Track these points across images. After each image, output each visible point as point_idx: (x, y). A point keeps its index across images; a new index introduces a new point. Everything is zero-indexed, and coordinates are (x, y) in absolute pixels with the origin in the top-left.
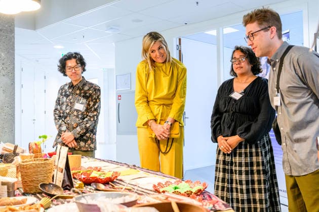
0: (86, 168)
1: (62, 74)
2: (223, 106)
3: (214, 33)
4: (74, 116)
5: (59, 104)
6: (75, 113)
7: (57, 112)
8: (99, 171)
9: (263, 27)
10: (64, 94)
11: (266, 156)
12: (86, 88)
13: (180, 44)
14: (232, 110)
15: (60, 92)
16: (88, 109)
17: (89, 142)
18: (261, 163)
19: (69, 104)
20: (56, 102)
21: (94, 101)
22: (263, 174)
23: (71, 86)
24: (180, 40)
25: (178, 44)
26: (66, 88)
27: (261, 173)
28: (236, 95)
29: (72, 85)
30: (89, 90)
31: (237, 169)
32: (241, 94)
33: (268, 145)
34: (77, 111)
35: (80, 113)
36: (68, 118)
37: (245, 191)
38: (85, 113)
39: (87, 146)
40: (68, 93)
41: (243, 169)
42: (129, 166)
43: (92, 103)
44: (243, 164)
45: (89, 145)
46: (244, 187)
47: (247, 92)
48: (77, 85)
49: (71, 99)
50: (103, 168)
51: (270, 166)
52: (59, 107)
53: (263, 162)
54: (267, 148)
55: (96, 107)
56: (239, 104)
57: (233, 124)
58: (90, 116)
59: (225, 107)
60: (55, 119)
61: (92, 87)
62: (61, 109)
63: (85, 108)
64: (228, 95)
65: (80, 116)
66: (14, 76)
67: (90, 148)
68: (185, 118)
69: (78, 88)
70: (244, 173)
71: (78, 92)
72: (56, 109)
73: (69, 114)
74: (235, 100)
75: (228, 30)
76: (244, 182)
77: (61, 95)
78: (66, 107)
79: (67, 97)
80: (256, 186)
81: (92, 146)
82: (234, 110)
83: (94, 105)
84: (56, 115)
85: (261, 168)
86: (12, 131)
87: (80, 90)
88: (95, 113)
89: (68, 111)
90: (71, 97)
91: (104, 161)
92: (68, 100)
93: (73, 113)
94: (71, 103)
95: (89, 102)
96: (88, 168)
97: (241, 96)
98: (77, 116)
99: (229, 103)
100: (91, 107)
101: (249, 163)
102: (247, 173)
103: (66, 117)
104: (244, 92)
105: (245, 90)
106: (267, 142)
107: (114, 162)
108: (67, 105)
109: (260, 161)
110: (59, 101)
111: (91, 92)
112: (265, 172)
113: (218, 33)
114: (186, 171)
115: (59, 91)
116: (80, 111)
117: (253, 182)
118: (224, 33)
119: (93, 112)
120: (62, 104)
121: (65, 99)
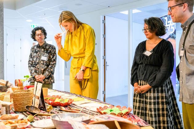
4: (42, 64)
5: (32, 57)
6: (42, 62)
7: (30, 62)
8: (60, 98)
9: (178, 3)
10: (34, 51)
14: (145, 63)
15: (32, 50)
16: (50, 60)
17: (50, 79)
18: (164, 97)
19: (38, 57)
20: (30, 56)
21: (53, 55)
22: (166, 104)
23: (39, 46)
24: (105, 17)
26: (35, 48)
27: (165, 103)
28: (148, 53)
31: (148, 101)
32: (151, 52)
33: (169, 85)
34: (43, 61)
35: (45, 62)
36: (38, 65)
37: (153, 116)
39: (49, 81)
40: (37, 51)
41: (152, 101)
43: (51, 56)
45: (50, 80)
46: (153, 113)
47: (155, 50)
48: (42, 46)
49: (39, 54)
50: (62, 96)
52: (31, 59)
55: (54, 58)
58: (52, 64)
60: (29, 67)
62: (33, 60)
63: (47, 59)
65: (45, 64)
67: (51, 82)
68: (107, 66)
69: (43, 48)
71: (43, 50)
72: (29, 61)
74: (147, 56)
75: (135, 11)
77: (33, 52)
78: (36, 59)
79: (37, 53)
80: (161, 112)
81: (52, 81)
82: (146, 63)
83: (53, 57)
84: (30, 64)
85: (164, 100)
86: (3, 72)
87: (44, 49)
89: (37, 61)
90: (39, 53)
91: (60, 91)
92: (37, 55)
93: (40, 62)
94: (39, 56)
95: (50, 55)
96: (52, 96)
97: (151, 53)
98: (43, 64)
99: (143, 58)
100: (52, 59)
103: (36, 65)
104: (153, 51)
105: (154, 49)
106: (168, 83)
107: (67, 92)
108: (37, 58)
109: (164, 96)
110: (31, 55)
111: (50, 49)
113: (129, 13)
114: (107, 98)
115: (31, 50)
116: (45, 61)
117: (159, 110)
120: (34, 57)
121: (35, 54)
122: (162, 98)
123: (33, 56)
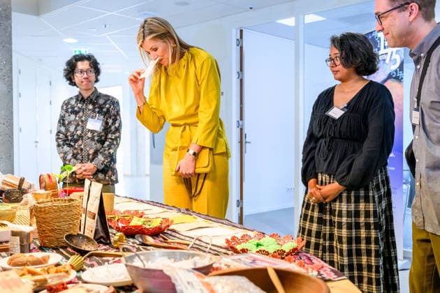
0: (122, 211)
1: (68, 82)
2: (318, 129)
3: (290, 22)
4: (89, 138)
5: (64, 124)
6: (90, 135)
7: (61, 136)
8: (141, 217)
9: (397, 4)
10: (70, 110)
11: (380, 202)
12: (101, 101)
13: (241, 37)
14: (329, 135)
15: (65, 107)
16: (107, 129)
17: (110, 173)
18: (372, 213)
19: (80, 123)
20: (59, 122)
21: (113, 117)
22: (375, 229)
23: (81, 99)
24: (241, 31)
25: (239, 38)
26: (73, 102)
27: (372, 227)
28: (336, 113)
29: (83, 98)
30: (105, 103)
31: (336, 220)
32: (342, 109)
33: (384, 186)
34: (93, 132)
35: (96, 134)
36: (80, 142)
37: (345, 253)
38: (103, 134)
39: (107, 178)
40: (76, 109)
41: (344, 220)
42: (179, 210)
43: (110, 121)
44: (344, 212)
45: (110, 177)
46: (345, 247)
47: (352, 107)
48: (89, 97)
49: (82, 117)
50: (146, 212)
51: (386, 218)
52: (63, 129)
53: (375, 212)
54: (382, 190)
55: (117, 125)
56: (339, 125)
57: (331, 155)
58: (111, 139)
59: (320, 131)
60: (59, 145)
61: (109, 100)
62: (67, 130)
64: (325, 112)
65: (96, 138)
66: (12, 81)
68: (246, 142)
69: (91, 102)
70: (344, 227)
71: (91, 107)
72: (59, 132)
73: (81, 137)
74: (334, 120)
75: (311, 18)
76: (344, 240)
77: (67, 111)
78: (76, 128)
79: (76, 114)
80: (363, 246)
81: (113, 178)
82: (332, 135)
83: (114, 123)
84: (60, 140)
85: (372, 220)
87: (94, 104)
88: (117, 135)
89: (79, 132)
90: (81, 114)
91: (142, 201)
92: (77, 118)
93: (86, 135)
94: (82, 121)
95: (107, 119)
96: (124, 212)
97: (342, 112)
98: (92, 139)
99: (325, 124)
100: (110, 127)
101: (353, 212)
102: (349, 227)
103: (76, 141)
104: (347, 108)
105: (349, 104)
106: (383, 181)
107: (158, 203)
108: (78, 125)
109: (371, 209)
110: (63, 120)
111: (107, 106)
112: (378, 226)
113: (297, 21)
114: (247, 216)
115: (62, 107)
116: (96, 131)
117: (358, 240)
118: (306, 22)
119: (114, 133)
120: (70, 123)
121: (73, 117)
122: (367, 214)
123: (66, 122)
